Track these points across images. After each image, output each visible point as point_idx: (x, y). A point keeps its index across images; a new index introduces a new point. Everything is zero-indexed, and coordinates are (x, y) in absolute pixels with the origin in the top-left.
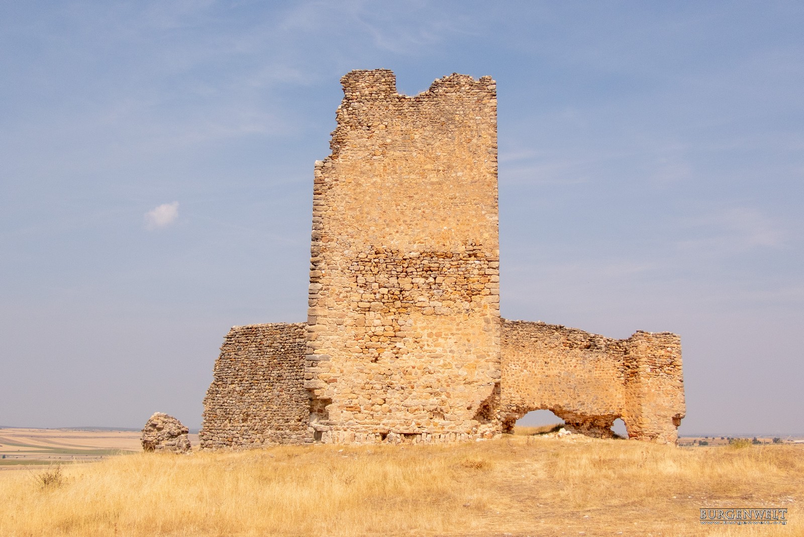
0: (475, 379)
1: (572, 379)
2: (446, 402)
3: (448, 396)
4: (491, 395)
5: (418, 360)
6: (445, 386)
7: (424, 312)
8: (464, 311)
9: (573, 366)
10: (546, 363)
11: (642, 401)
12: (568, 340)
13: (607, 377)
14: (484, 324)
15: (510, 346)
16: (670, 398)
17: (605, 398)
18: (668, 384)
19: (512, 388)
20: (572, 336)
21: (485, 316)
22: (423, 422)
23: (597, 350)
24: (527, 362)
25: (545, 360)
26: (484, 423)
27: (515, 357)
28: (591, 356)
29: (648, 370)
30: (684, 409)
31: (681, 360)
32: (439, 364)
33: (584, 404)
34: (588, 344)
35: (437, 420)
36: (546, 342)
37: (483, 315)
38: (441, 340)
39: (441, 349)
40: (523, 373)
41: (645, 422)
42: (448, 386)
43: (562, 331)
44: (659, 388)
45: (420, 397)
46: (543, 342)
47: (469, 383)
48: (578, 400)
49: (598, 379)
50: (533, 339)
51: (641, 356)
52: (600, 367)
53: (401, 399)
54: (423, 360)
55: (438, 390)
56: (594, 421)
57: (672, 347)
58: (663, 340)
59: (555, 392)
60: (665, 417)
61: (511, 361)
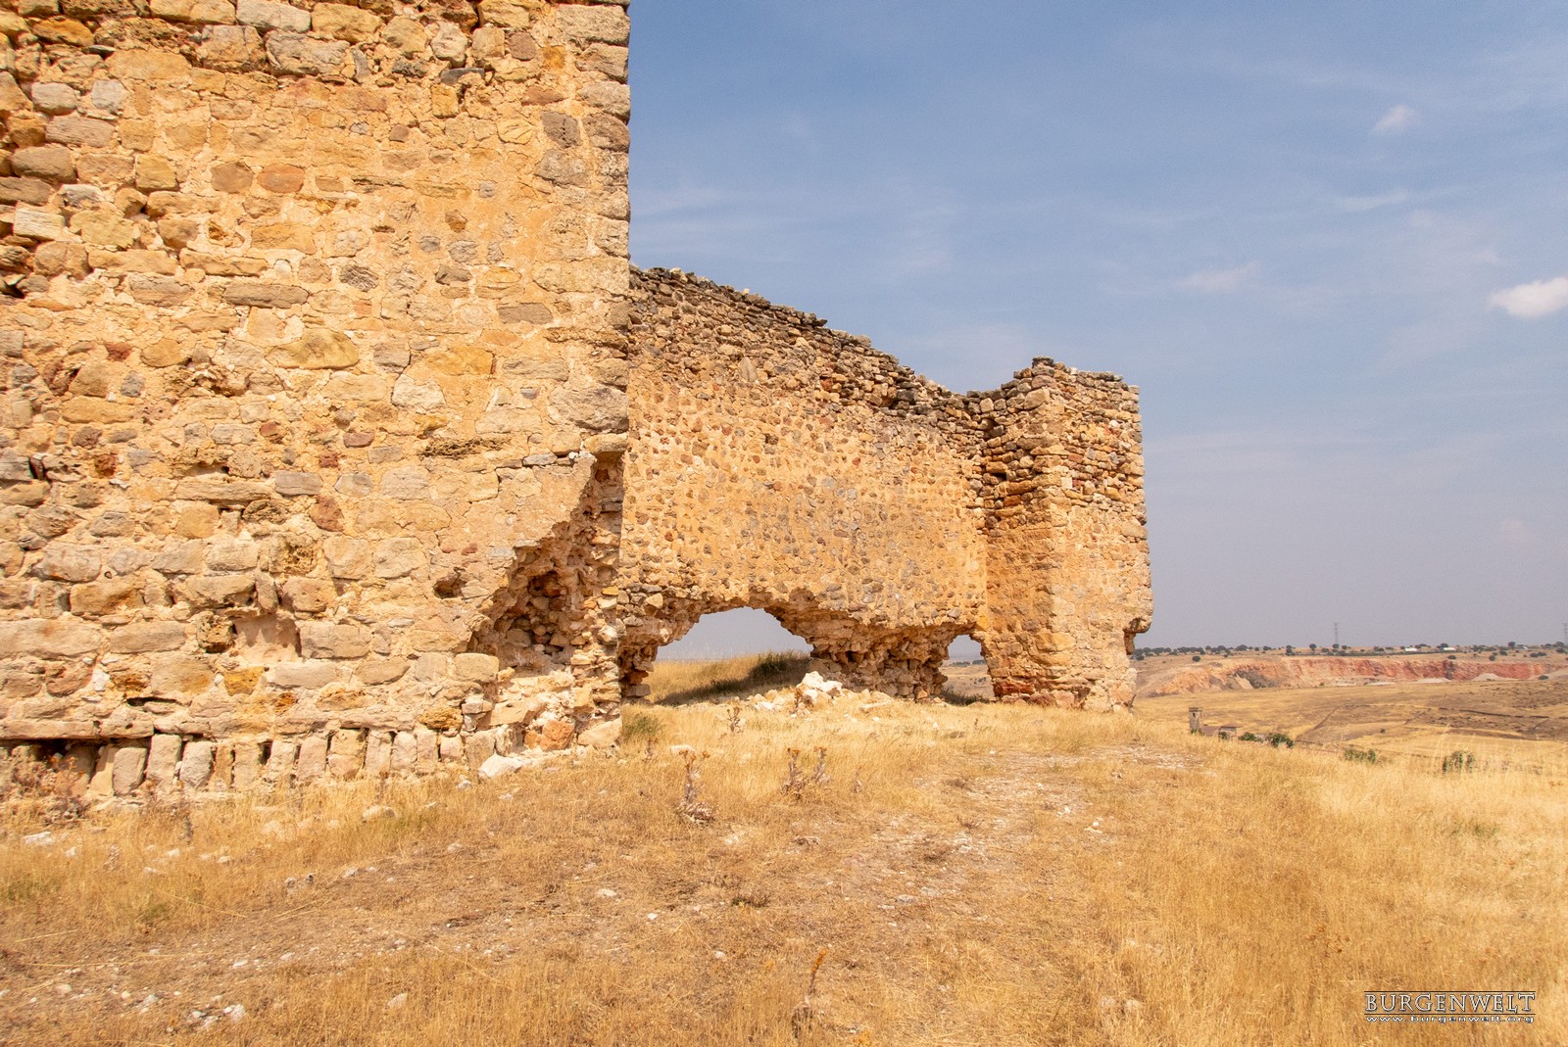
0: (486, 428)
1: (847, 504)
2: (311, 555)
3: (328, 520)
4: (574, 514)
5: (151, 313)
6: (308, 459)
7: (202, 51)
8: (434, 70)
9: (850, 459)
10: (768, 439)
11: (1053, 579)
12: (837, 370)
13: (941, 506)
14: (542, 144)
15: (646, 361)
16: (1119, 570)
17: (937, 570)
18: (1115, 529)
19: (649, 523)
20: (847, 359)
21: (553, 107)
22: (160, 670)
23: (916, 417)
24: (705, 430)
25: (766, 427)
26: (531, 669)
27: (664, 404)
28: (904, 433)
29: (1068, 483)
30: (1150, 605)
31: (1140, 460)
32: (278, 342)
33: (880, 590)
34: (893, 392)
35: (254, 656)
36: (769, 365)
37: (543, 101)
38: (290, 208)
39: (296, 257)
40: (690, 470)
41: (1060, 647)
42: (330, 462)
43: (818, 336)
44: (1094, 538)
45: (149, 525)
46: (761, 365)
47: (455, 451)
48: (864, 574)
49: (919, 508)
50: (728, 349)
51: (1050, 437)
52: (925, 472)
53: (25, 533)
54: (180, 314)
55: (265, 485)
56: (900, 645)
57: (1121, 420)
58: (1100, 395)
59: (797, 544)
60: (1109, 628)
61: (648, 417)
